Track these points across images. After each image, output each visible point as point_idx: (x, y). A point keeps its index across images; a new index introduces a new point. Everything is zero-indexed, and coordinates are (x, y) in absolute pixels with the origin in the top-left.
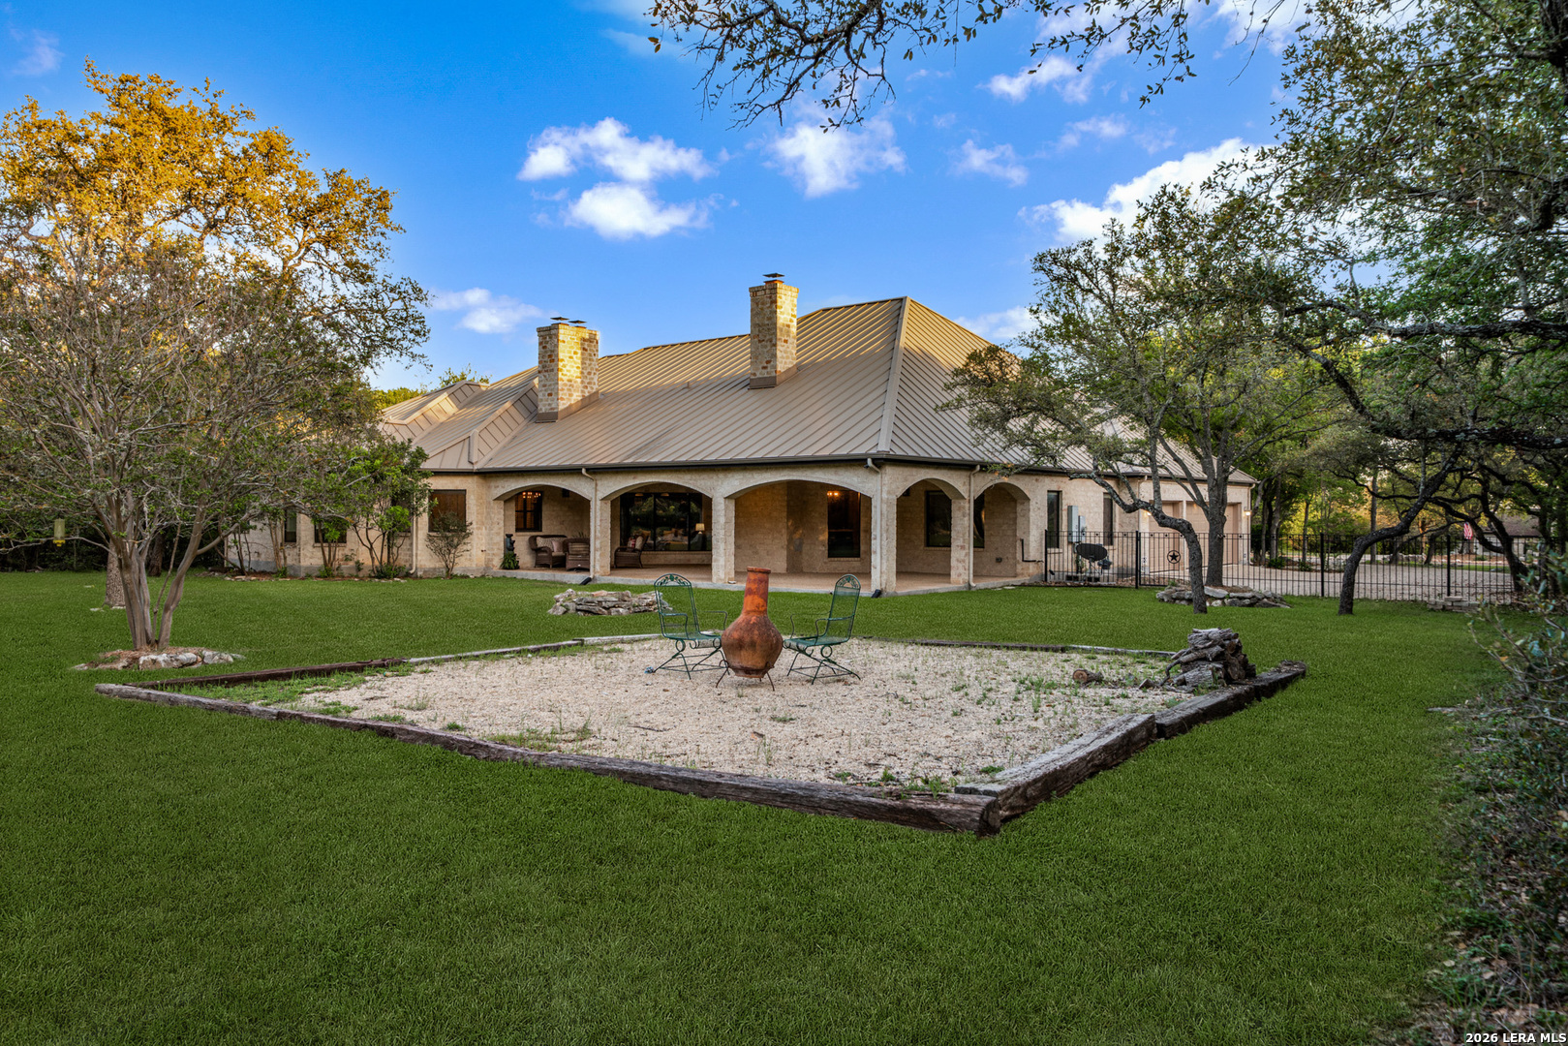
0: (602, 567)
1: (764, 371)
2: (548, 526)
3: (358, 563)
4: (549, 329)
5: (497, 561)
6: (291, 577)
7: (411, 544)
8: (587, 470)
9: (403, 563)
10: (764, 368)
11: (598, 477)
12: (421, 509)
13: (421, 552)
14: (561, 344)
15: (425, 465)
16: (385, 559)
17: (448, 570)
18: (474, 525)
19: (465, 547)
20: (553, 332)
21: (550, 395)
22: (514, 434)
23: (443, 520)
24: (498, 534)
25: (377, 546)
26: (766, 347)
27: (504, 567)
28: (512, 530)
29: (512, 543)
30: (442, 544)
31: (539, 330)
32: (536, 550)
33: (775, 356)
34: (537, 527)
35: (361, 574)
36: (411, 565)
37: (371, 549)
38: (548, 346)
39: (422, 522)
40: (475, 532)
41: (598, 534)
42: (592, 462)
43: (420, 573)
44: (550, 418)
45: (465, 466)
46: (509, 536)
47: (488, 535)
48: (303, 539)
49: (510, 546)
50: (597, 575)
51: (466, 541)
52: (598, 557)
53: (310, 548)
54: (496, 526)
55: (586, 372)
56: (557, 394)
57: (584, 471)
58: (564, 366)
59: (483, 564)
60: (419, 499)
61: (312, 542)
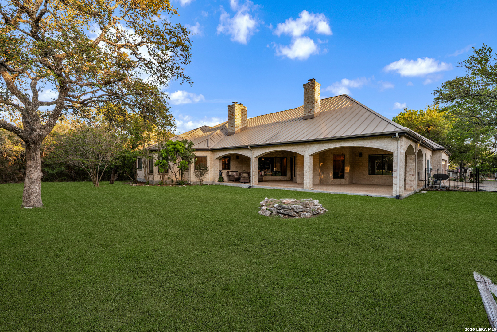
0: (255, 182)
1: (309, 113)
2: (232, 168)
3: (172, 180)
4: (232, 105)
5: (217, 179)
6: (151, 184)
7: (189, 174)
8: (250, 147)
9: (186, 180)
10: (309, 112)
11: (254, 149)
12: (192, 162)
13: (192, 177)
14: (236, 110)
15: (193, 147)
16: (180, 178)
17: (201, 182)
18: (209, 167)
19: (206, 175)
20: (233, 106)
21: (232, 126)
22: (221, 139)
23: (199, 165)
24: (217, 170)
25: (178, 174)
26: (310, 104)
27: (219, 181)
28: (221, 169)
29: (221, 173)
30: (199, 174)
31: (229, 106)
32: (229, 176)
33: (314, 107)
34: (229, 169)
35: (173, 184)
36: (189, 181)
37: (176, 175)
38: (232, 111)
39: (192, 166)
40: (210, 170)
41: (254, 170)
42: (252, 144)
43: (192, 183)
44: (233, 134)
45: (206, 148)
46: (221, 171)
47: (214, 171)
48: (155, 172)
49: (221, 175)
50: (253, 185)
51: (207, 173)
52: (254, 178)
53: (157, 175)
54: (216, 168)
55: (243, 119)
56: (235, 126)
57: (249, 147)
58: (237, 117)
59: (212, 180)
60: (191, 159)
61: (158, 173)
